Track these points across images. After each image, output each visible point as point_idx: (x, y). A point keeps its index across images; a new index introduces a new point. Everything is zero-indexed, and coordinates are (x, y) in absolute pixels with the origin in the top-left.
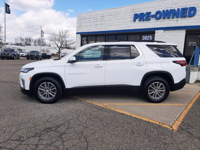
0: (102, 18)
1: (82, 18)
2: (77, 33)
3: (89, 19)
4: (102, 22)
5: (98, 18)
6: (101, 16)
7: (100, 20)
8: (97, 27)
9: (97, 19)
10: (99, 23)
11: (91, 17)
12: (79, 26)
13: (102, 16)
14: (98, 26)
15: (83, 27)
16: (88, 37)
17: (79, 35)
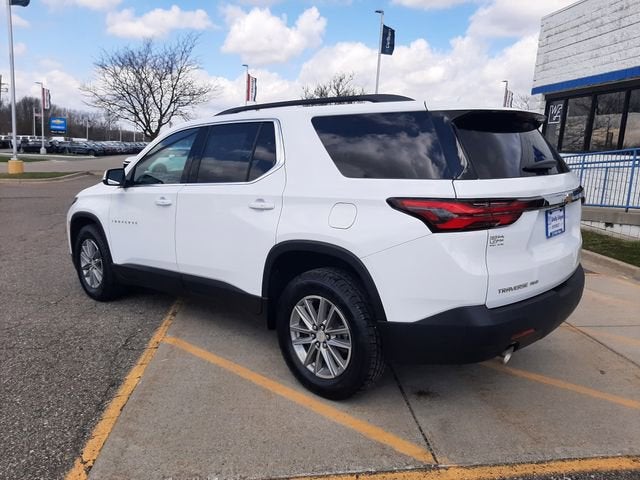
0: (619, 14)
1: (554, 31)
2: (535, 91)
3: (575, 31)
4: (617, 35)
5: (606, 20)
6: (618, 8)
7: (612, 26)
8: (597, 56)
9: (602, 25)
10: (606, 39)
11: (583, 19)
12: (543, 64)
13: (621, 9)
14: (602, 51)
15: (555, 64)
16: (570, 100)
17: (540, 96)
